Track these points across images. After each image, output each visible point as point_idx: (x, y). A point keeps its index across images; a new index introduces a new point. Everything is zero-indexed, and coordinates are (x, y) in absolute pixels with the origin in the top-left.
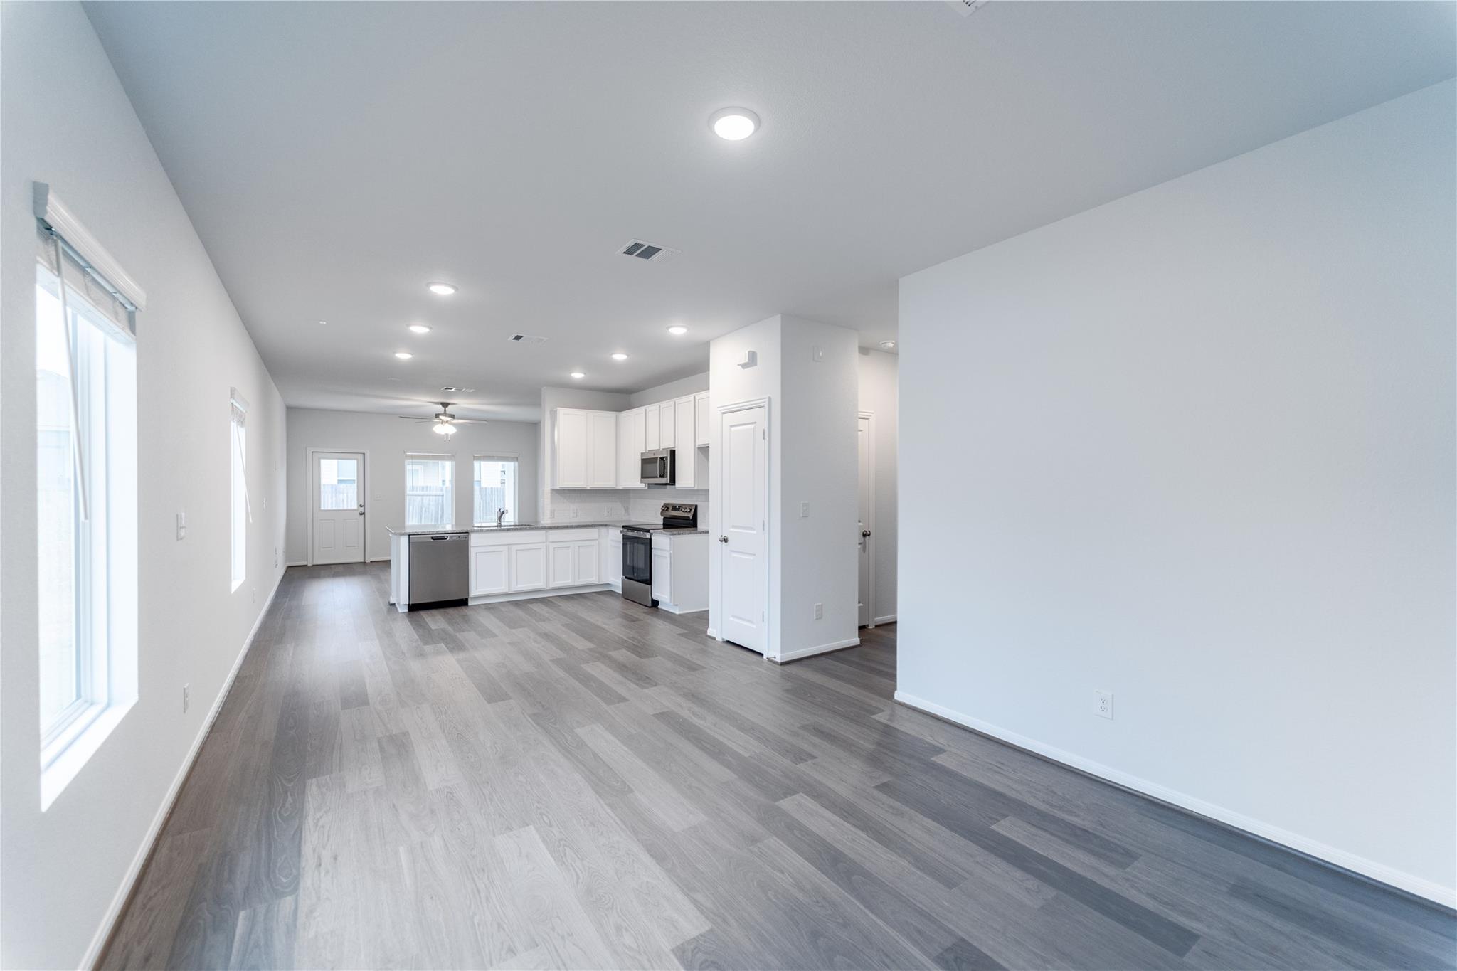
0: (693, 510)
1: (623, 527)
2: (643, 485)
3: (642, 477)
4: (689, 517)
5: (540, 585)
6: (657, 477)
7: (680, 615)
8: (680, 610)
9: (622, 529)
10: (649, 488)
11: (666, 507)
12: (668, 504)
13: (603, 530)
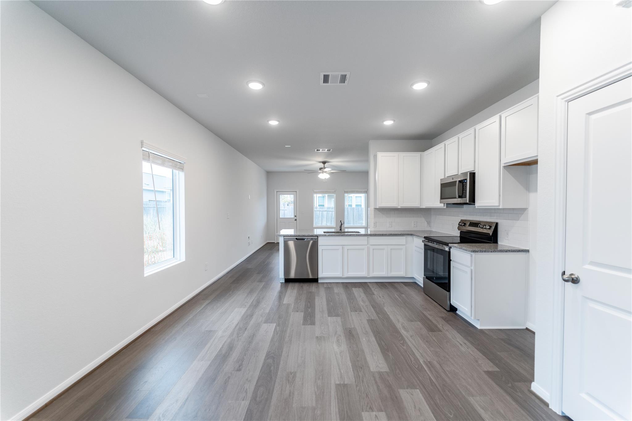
0: (493, 228)
1: (425, 237)
2: (442, 205)
3: (442, 198)
4: (489, 234)
5: (364, 274)
6: (455, 198)
7: (482, 331)
8: (481, 326)
9: (424, 239)
10: (447, 207)
11: (463, 223)
12: (466, 220)
13: (410, 238)
